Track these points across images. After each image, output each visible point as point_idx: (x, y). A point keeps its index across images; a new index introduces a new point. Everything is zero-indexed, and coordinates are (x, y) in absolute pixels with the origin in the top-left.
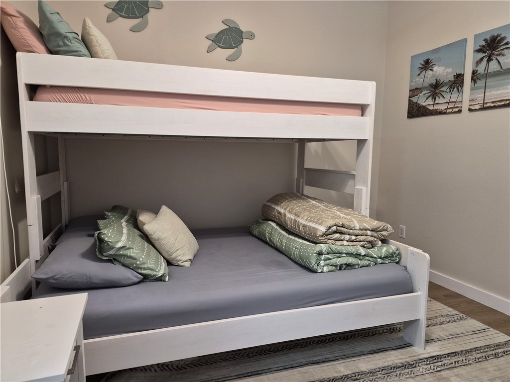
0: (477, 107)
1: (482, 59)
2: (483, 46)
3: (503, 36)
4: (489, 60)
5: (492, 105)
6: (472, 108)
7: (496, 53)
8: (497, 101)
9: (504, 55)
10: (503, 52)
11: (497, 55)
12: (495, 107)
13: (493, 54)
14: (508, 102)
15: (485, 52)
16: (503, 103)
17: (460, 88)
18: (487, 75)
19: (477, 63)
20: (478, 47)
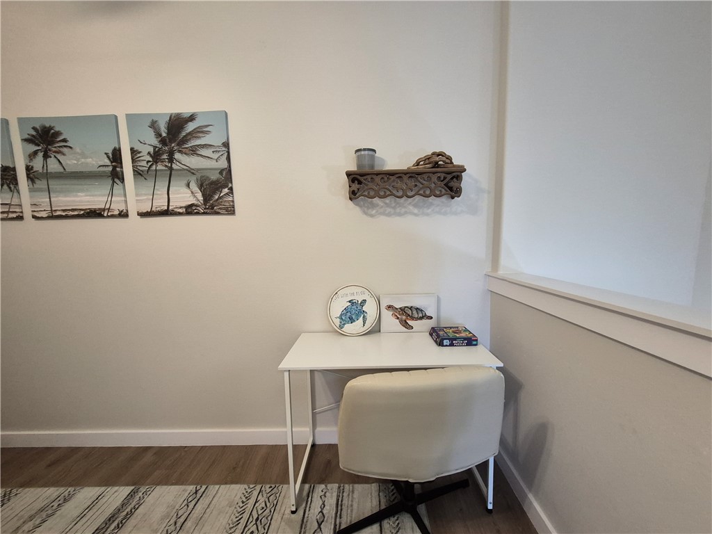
0: (44, 214)
1: (35, 153)
2: (33, 136)
3: (57, 129)
4: (46, 156)
5: (64, 214)
6: (35, 214)
7: (54, 149)
8: (69, 210)
9: (64, 155)
10: (61, 149)
11: (55, 152)
12: (66, 217)
13: (50, 150)
14: (82, 212)
15: (39, 145)
16: (76, 213)
17: (12, 187)
18: (47, 176)
19: (30, 156)
20: (27, 136)
